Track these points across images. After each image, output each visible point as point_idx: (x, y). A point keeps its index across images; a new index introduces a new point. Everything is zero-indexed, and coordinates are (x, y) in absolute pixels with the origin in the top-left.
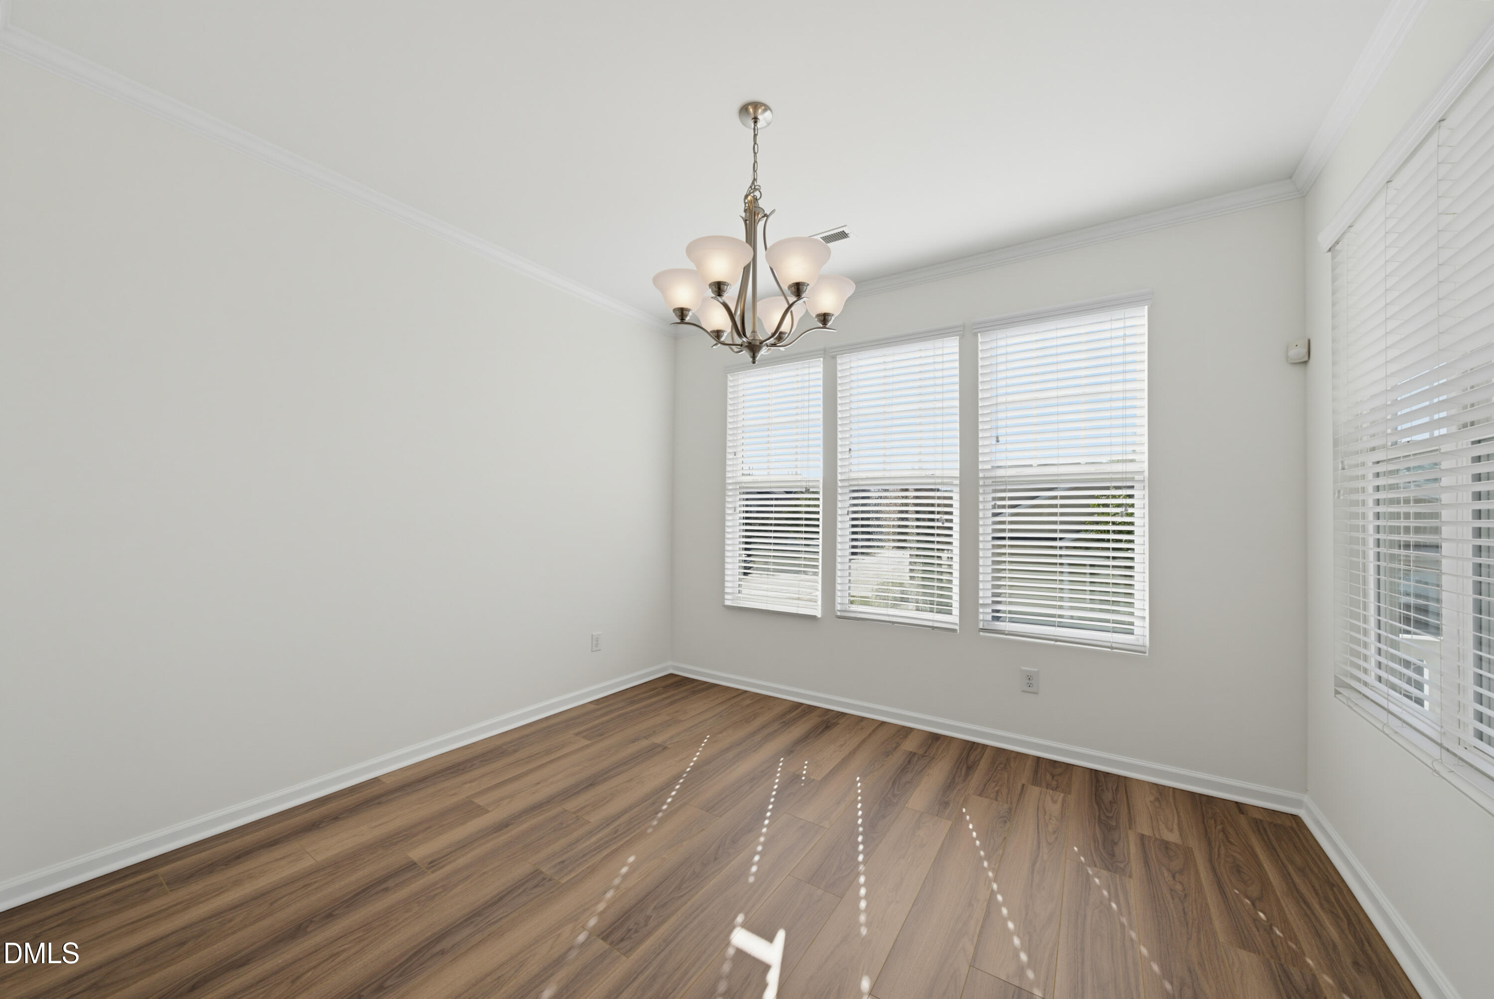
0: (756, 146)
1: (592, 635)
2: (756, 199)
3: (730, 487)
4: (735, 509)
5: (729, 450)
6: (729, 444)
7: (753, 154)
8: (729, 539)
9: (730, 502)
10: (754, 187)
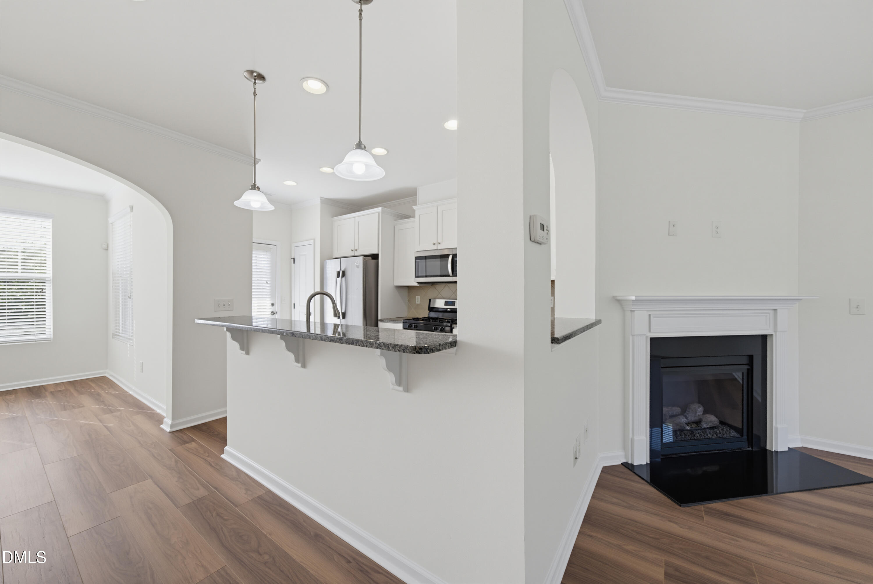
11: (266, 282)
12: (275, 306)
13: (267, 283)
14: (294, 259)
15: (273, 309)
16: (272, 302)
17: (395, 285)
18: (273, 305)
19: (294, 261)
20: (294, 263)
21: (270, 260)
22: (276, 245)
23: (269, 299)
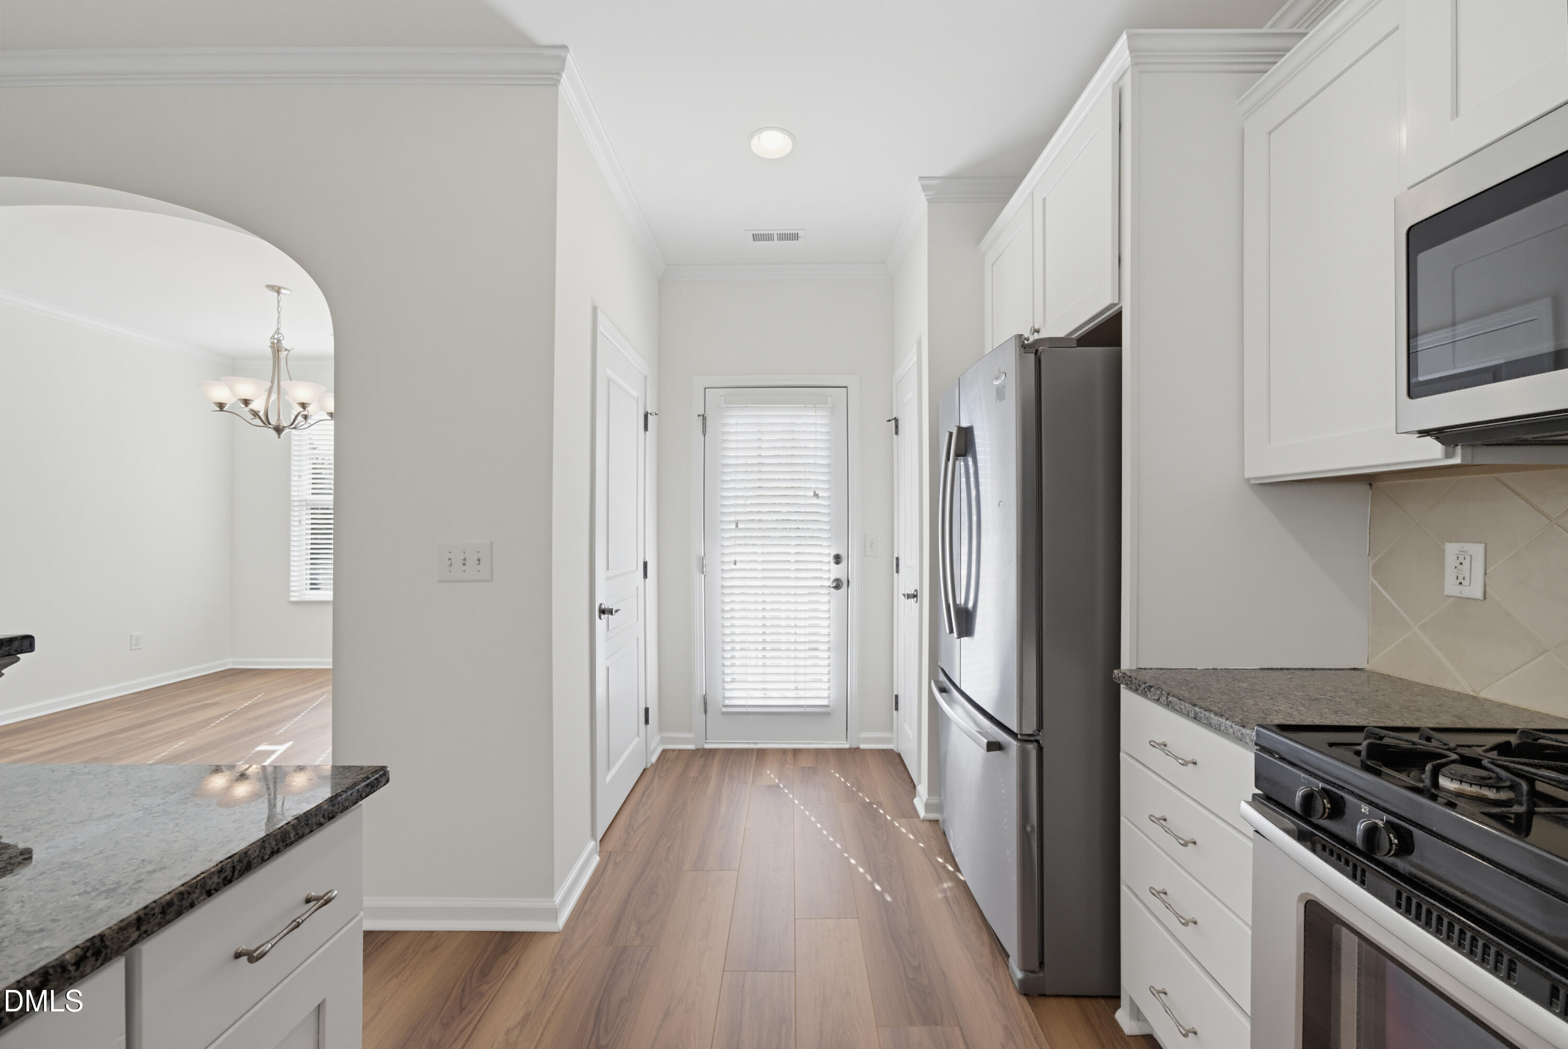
0: (279, 308)
1: (131, 635)
2: (279, 341)
3: (296, 504)
4: (300, 521)
5: (293, 473)
6: (293, 468)
7: (277, 312)
8: (293, 551)
9: (296, 516)
10: (278, 331)
11: (815, 492)
12: (844, 564)
13: (816, 495)
14: (896, 420)
15: (836, 571)
16: (837, 553)
17: (1248, 475)
18: (838, 559)
19: (897, 427)
20: (897, 433)
21: (825, 437)
22: (846, 387)
23: (825, 543)
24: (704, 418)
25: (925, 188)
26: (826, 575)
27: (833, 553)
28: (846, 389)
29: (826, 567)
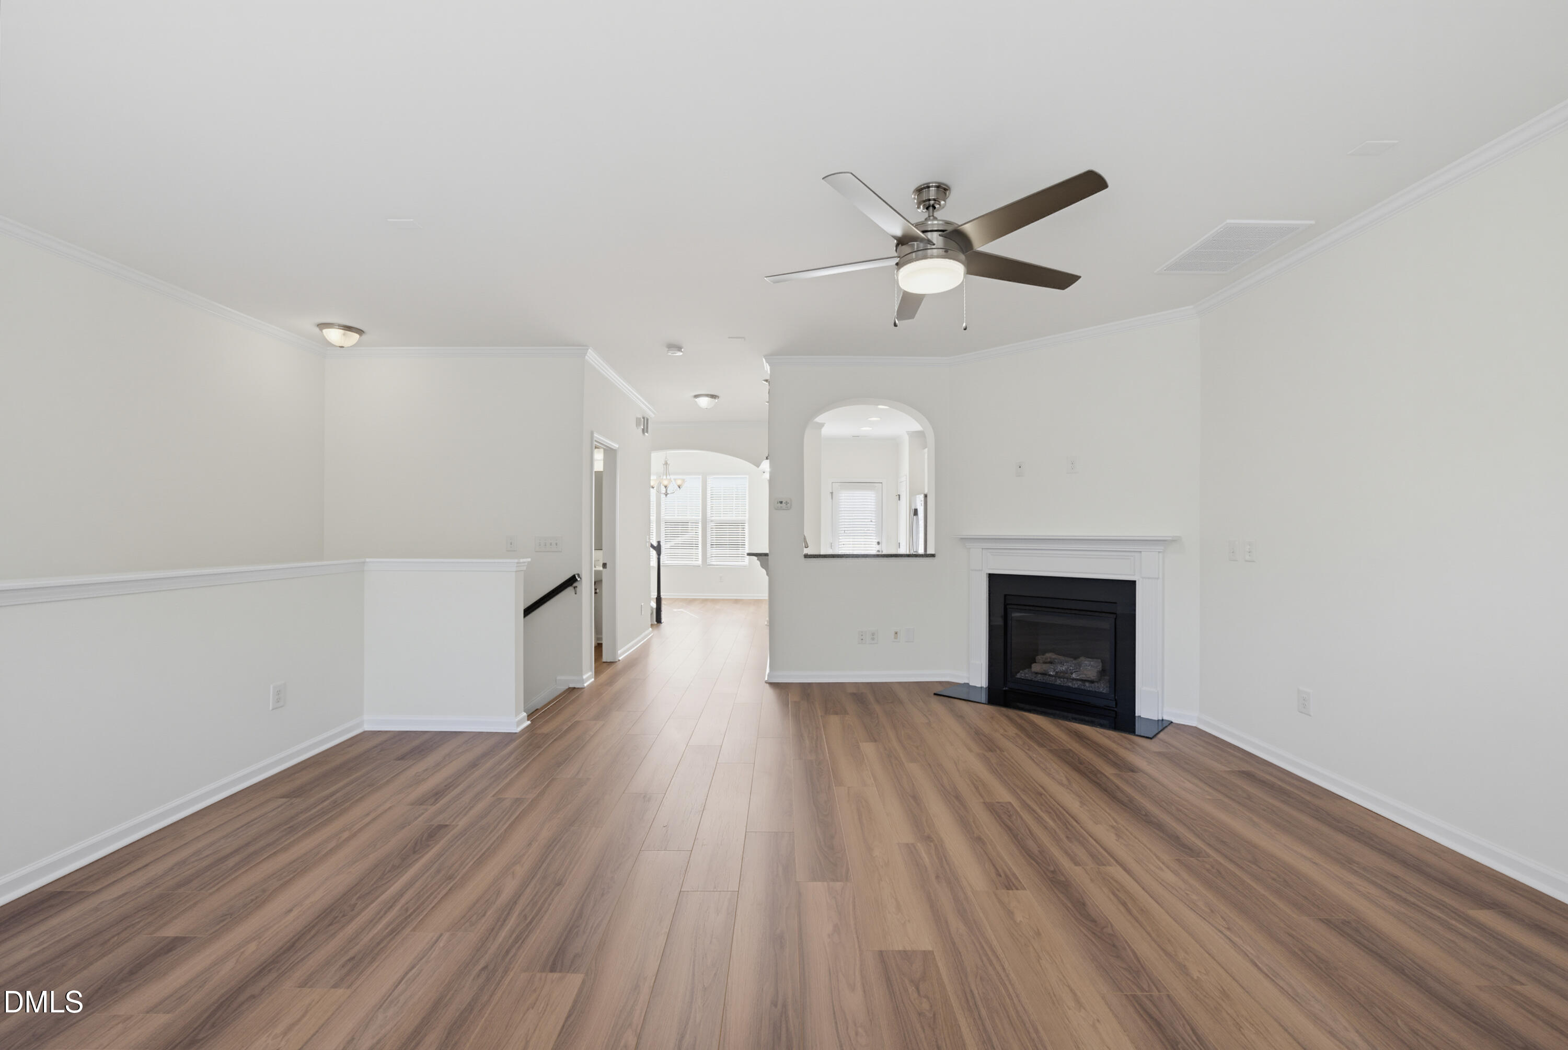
12: (880, 545)
13: (871, 521)
14: (899, 495)
18: (878, 543)
19: (899, 498)
20: (899, 499)
21: (874, 498)
22: (881, 483)
23: (874, 538)
24: (832, 493)
25: (908, 434)
26: (875, 549)
27: (877, 541)
28: (881, 484)
29: (875, 546)
